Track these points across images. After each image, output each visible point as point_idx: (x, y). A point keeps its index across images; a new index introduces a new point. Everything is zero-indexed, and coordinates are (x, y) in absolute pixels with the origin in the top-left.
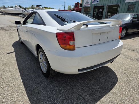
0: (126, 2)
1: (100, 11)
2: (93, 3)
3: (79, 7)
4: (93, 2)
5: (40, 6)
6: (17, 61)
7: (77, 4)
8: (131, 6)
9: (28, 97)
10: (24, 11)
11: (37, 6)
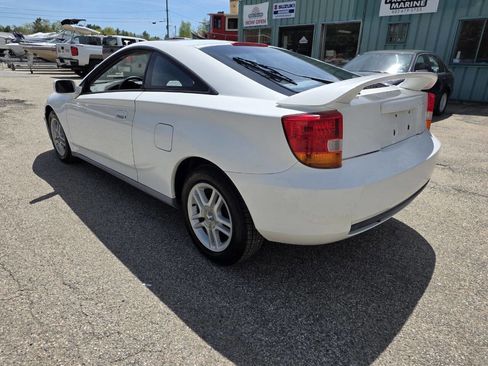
0: (381, 15)
1: (301, 42)
2: (274, 17)
3: (227, 29)
4: (276, 13)
5: (76, 22)
6: (86, 223)
7: (217, 19)
8: (397, 28)
9: (197, 332)
10: (12, 41)
11: (66, 22)
